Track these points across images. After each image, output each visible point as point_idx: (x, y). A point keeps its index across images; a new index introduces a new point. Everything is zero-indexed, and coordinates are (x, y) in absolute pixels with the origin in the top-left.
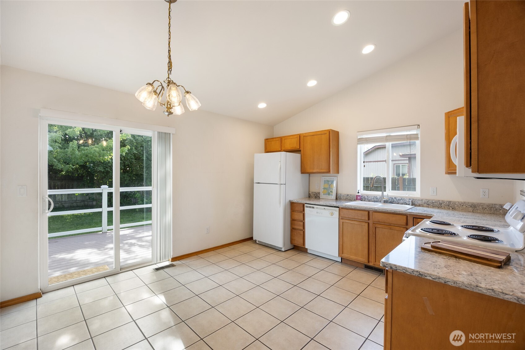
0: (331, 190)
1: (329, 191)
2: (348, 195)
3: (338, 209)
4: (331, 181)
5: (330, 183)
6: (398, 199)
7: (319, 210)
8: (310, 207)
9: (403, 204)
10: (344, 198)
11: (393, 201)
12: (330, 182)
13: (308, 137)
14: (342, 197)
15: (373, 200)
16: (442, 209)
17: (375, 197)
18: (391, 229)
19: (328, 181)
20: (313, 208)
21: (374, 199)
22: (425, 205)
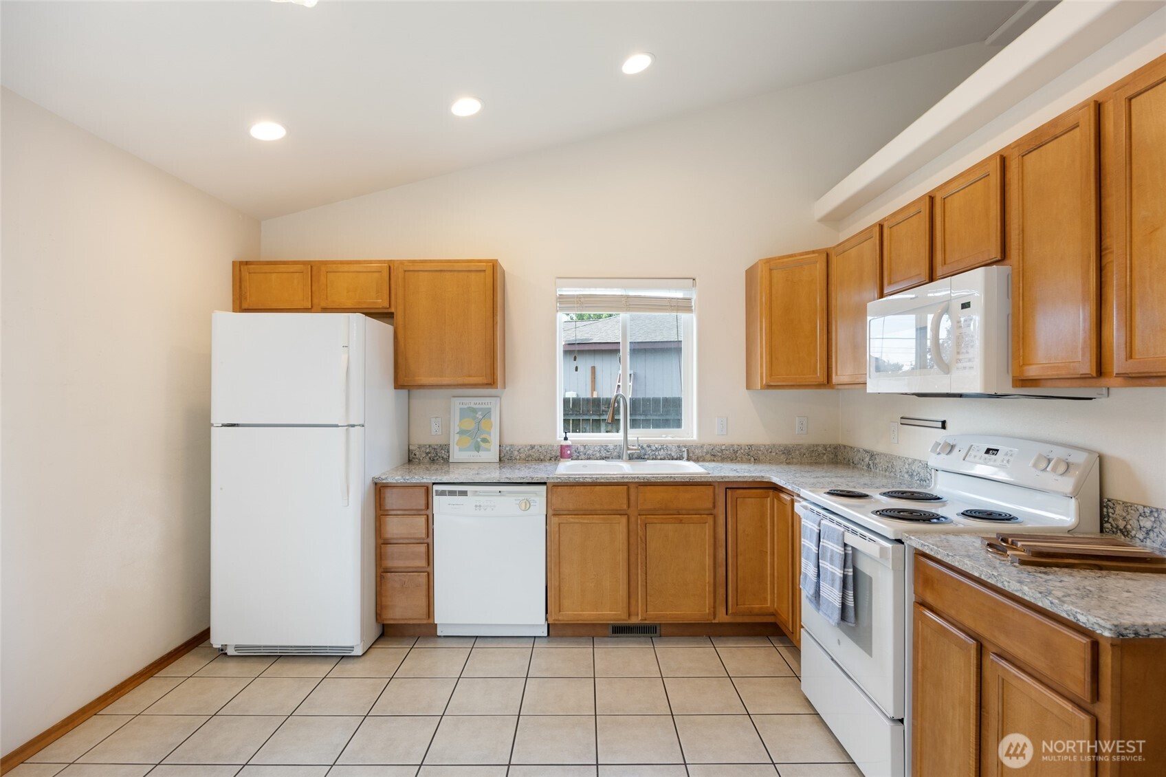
0: (483, 436)
1: (479, 440)
2: (532, 447)
3: (544, 488)
4: (481, 409)
5: (479, 415)
6: (654, 448)
7: (482, 500)
8: (452, 493)
9: (664, 459)
10: (523, 456)
11: (645, 454)
12: (480, 413)
13: (421, 273)
14: (516, 453)
15: (598, 455)
16: (739, 462)
17: (602, 446)
18: (681, 521)
19: (474, 411)
20: (464, 493)
21: (600, 451)
22: (708, 456)
